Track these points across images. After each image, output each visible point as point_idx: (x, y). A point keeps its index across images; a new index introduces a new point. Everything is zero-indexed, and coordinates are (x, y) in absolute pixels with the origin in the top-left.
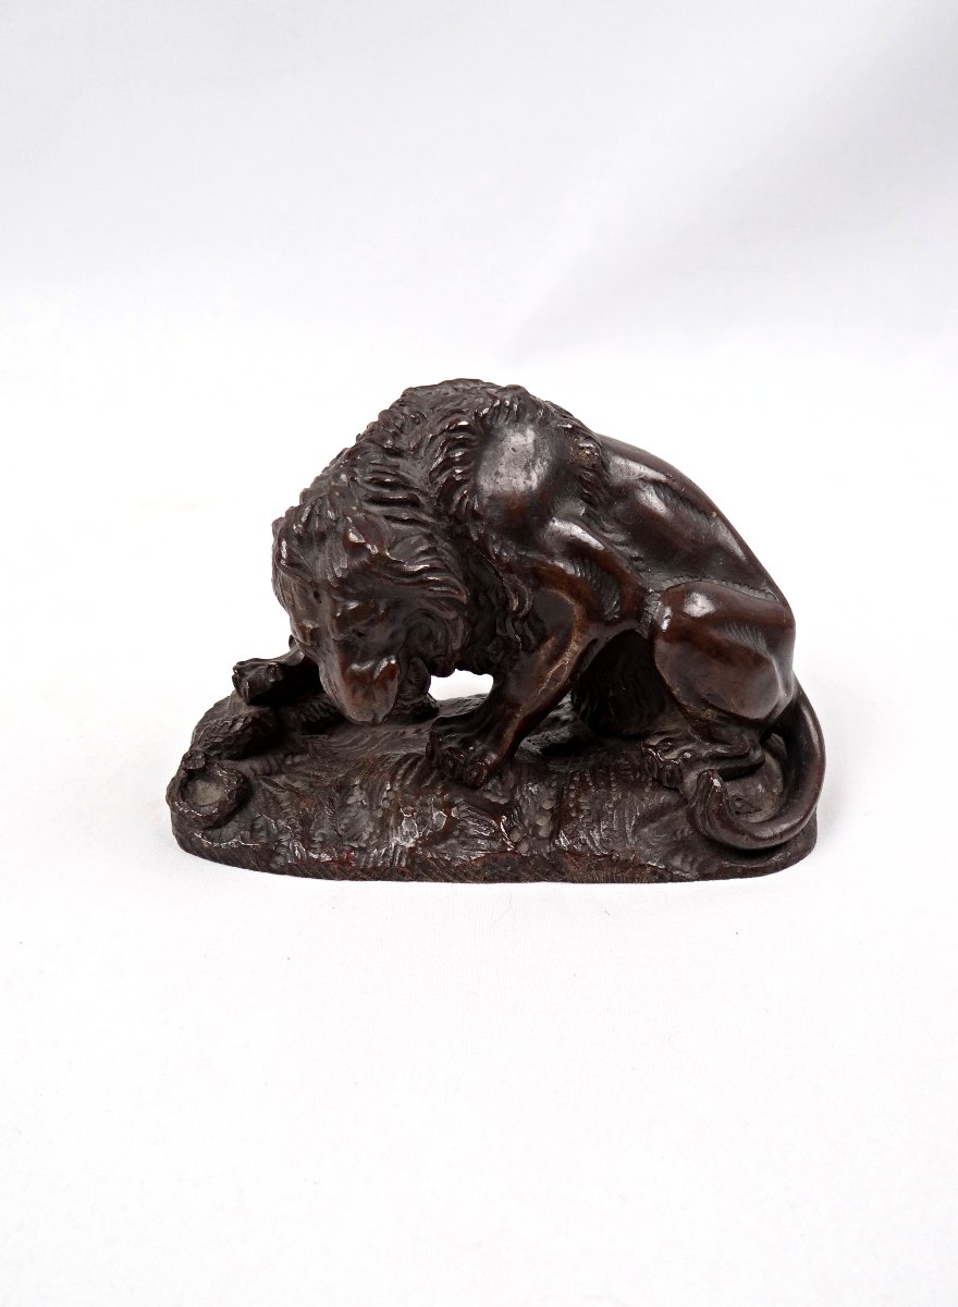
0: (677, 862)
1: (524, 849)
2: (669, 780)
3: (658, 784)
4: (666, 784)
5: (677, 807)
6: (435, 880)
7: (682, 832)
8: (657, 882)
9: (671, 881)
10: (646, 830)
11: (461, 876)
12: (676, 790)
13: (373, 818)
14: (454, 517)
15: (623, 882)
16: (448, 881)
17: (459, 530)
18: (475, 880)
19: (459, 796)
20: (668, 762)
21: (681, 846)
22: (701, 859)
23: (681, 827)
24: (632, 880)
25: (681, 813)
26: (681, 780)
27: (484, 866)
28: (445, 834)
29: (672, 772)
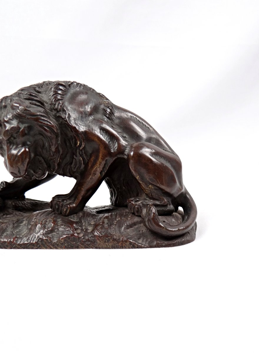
0: (140, 241)
1: (81, 235)
2: (137, 212)
3: (133, 214)
4: (136, 214)
5: (140, 222)
6: (46, 248)
7: (143, 231)
8: (132, 248)
9: (138, 248)
10: (129, 230)
11: (56, 246)
12: (140, 216)
13: (28, 228)
14: (56, 110)
15: (119, 248)
16: (51, 248)
17: (58, 115)
18: (62, 248)
19: (59, 219)
20: (136, 205)
21: (141, 236)
22: (149, 240)
23: (142, 229)
24: (122, 247)
25: (142, 225)
26: (141, 212)
27: (65, 241)
28: (52, 231)
29: (138, 208)
